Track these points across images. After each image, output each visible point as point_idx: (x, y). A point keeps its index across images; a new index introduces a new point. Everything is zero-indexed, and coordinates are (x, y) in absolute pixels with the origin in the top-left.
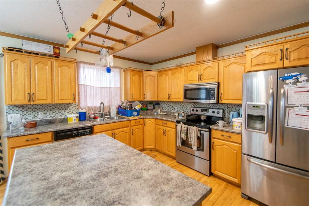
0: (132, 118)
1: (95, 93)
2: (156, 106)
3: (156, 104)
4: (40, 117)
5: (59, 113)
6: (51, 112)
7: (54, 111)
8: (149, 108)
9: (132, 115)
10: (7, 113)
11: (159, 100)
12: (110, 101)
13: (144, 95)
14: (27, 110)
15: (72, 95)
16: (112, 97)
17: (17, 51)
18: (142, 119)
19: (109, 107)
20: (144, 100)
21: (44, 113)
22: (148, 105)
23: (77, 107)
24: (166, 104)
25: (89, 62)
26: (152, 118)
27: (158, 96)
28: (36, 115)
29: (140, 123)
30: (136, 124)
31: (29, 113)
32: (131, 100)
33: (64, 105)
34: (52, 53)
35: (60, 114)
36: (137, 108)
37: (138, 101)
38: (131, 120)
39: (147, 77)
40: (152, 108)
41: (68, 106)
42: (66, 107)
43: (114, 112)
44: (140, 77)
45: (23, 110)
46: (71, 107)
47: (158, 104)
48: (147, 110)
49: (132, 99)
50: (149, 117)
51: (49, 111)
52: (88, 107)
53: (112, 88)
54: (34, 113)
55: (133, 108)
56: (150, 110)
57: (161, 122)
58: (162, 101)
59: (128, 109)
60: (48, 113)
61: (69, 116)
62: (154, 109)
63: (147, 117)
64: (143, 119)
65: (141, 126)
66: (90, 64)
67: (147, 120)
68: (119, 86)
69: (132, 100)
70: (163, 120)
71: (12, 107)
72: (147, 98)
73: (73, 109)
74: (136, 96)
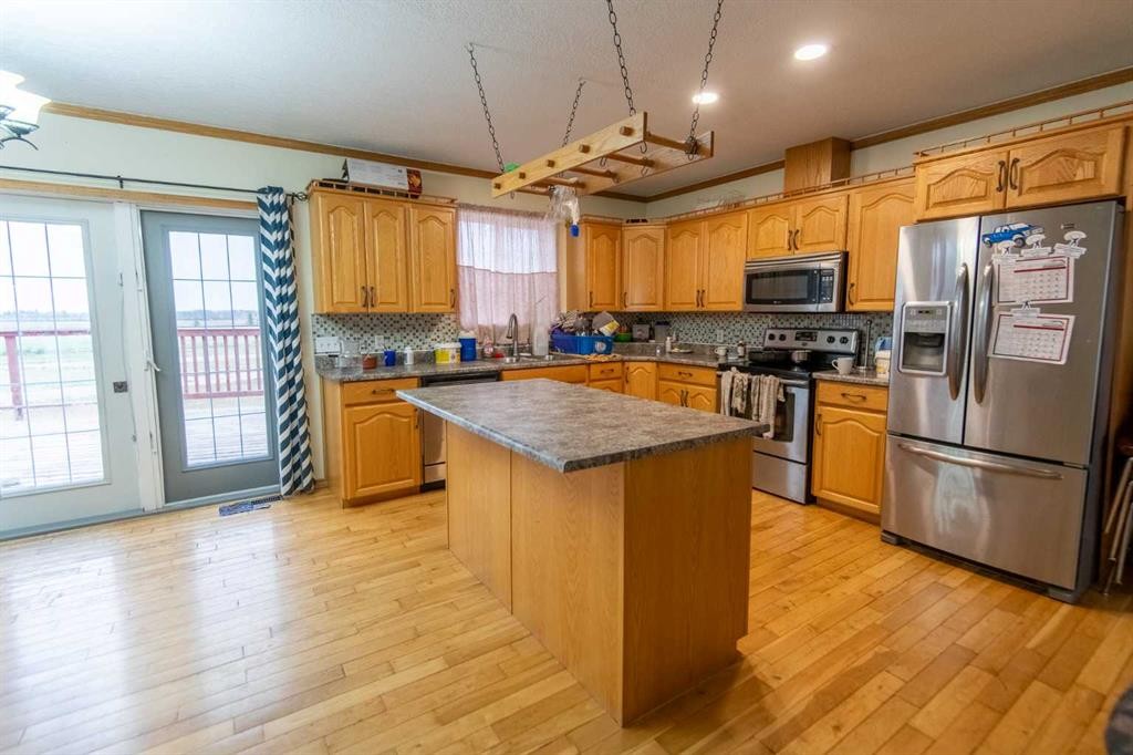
0: (592, 358)
1: (493, 290)
2: (659, 330)
3: (658, 323)
4: (377, 347)
5: (414, 340)
6: (398, 336)
7: (405, 334)
8: (636, 334)
9: (592, 350)
10: (314, 333)
11: (668, 309)
12: (531, 312)
13: (623, 297)
14: (351, 329)
15: (449, 293)
16: (537, 300)
17: (338, 187)
18: (620, 364)
19: (530, 329)
20: (627, 310)
21: (385, 338)
22: (636, 328)
23: (453, 324)
24: (691, 321)
25: (479, 204)
26: (648, 361)
27: (665, 298)
28: (369, 342)
29: (612, 376)
30: (603, 376)
31: (356, 336)
32: (589, 310)
33: (426, 318)
34: (406, 187)
35: (417, 342)
36: (607, 330)
37: (610, 313)
38: (589, 365)
39: (634, 241)
40: (647, 336)
41: (434, 322)
42: (429, 325)
43: (541, 344)
44: (613, 240)
45: (344, 329)
46: (440, 325)
47: (667, 323)
48: (632, 340)
49: (591, 306)
50: (639, 358)
51: (396, 334)
52: (480, 328)
53: (536, 277)
54: (366, 337)
55: (596, 332)
56: (639, 340)
57: (676, 369)
58: (678, 314)
59: (583, 334)
60: (392, 339)
61: (439, 346)
62: (651, 337)
63: (633, 358)
64: (623, 362)
65: (614, 381)
66: (482, 209)
67: (632, 366)
68: (554, 270)
69: (592, 310)
70: (682, 364)
71: (321, 319)
72: (632, 304)
73: (444, 331)
74: (602, 297)
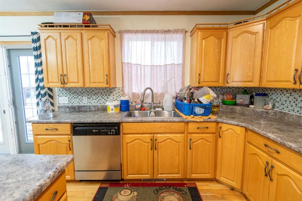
0: (190, 118)
1: (143, 74)
2: (257, 99)
3: (257, 95)
4: (84, 102)
5: (102, 99)
6: (94, 97)
7: (97, 97)
8: (239, 101)
9: (192, 112)
10: (58, 95)
11: (263, 85)
12: (165, 87)
13: (226, 76)
14: (73, 94)
15: (105, 77)
16: (168, 80)
17: (50, 26)
18: (215, 123)
19: (162, 95)
20: (227, 85)
21: (88, 98)
22: (238, 96)
23: (121, 92)
24: (288, 95)
25: (135, 29)
26: (237, 125)
27: (261, 77)
28: (81, 100)
29: (207, 131)
30: (199, 131)
31: (75, 97)
32: (197, 85)
33: (107, 89)
34: (81, 22)
35: (103, 100)
36: (204, 100)
37: (210, 87)
38: (188, 122)
40: (247, 102)
41: (111, 91)
42: (109, 92)
43: (168, 103)
45: (70, 94)
46: (114, 93)
47: (265, 95)
48: (235, 104)
49: (199, 83)
50: (229, 122)
51: (93, 96)
52: (133, 94)
53: (168, 67)
54: (80, 97)
55: (196, 100)
56: (241, 105)
57: (262, 141)
58: (275, 90)
60: (91, 99)
62: (252, 103)
63: (225, 121)
64: (217, 123)
65: (211, 135)
66: (137, 32)
67: (224, 127)
70: (268, 139)
71: (61, 90)
72: (233, 81)
73: (117, 95)
74: (209, 77)
